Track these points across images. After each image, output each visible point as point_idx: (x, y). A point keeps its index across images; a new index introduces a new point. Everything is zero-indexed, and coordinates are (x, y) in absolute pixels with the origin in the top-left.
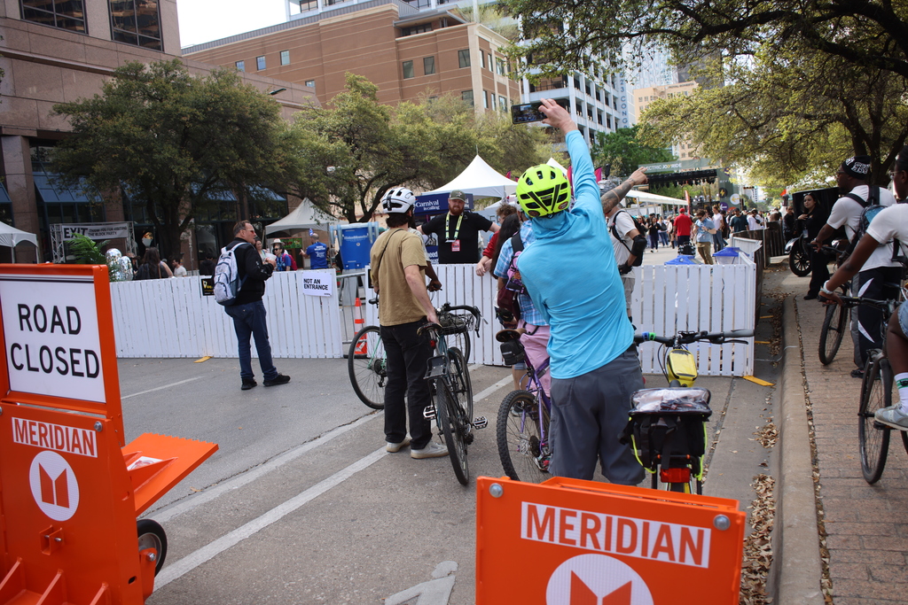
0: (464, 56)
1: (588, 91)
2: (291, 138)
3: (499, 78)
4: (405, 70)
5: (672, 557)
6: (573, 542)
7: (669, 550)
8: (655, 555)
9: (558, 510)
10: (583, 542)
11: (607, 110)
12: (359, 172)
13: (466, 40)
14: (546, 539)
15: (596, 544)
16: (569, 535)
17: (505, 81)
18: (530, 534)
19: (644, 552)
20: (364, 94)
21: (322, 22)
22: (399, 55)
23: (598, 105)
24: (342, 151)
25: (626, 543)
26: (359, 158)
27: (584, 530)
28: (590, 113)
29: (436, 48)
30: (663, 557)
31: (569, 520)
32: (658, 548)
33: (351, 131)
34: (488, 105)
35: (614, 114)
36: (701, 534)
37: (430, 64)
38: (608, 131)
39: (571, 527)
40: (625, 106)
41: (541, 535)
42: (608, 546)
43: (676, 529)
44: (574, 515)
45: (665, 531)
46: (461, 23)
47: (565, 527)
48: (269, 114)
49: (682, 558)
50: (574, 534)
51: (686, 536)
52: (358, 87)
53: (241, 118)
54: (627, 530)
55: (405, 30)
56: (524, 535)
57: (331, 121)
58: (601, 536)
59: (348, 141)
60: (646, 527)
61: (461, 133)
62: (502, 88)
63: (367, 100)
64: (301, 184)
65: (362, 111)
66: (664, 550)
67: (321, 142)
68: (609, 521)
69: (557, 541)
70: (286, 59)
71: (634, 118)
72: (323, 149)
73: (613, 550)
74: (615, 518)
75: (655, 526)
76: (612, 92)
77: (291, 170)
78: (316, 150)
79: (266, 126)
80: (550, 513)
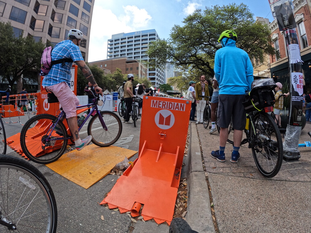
0: (138, 68)
1: (159, 77)
2: (106, 78)
3: (143, 72)
4: (127, 69)
5: (178, 109)
6: (161, 107)
7: (178, 108)
8: (175, 109)
9: (158, 101)
10: (162, 107)
11: (162, 80)
12: (117, 86)
13: (138, 66)
14: (155, 107)
15: (165, 107)
16: (160, 106)
17: (145, 73)
18: (152, 106)
19: (174, 109)
20: (119, 72)
21: (113, 60)
22: (126, 67)
23: (160, 79)
24: (114, 81)
25: (170, 107)
26: (117, 83)
27: (163, 105)
28: (159, 81)
29: (133, 66)
30: (177, 109)
31: (160, 103)
32: (176, 108)
33: (116, 78)
34: (141, 77)
35: (163, 81)
36: (184, 105)
37: (131, 69)
38: (162, 84)
39: (160, 104)
40: (165, 80)
41: (155, 106)
42: (167, 108)
43: (179, 104)
44: (161, 102)
45: (178, 104)
46: (137, 62)
47: (159, 104)
48: (102, 73)
49: (180, 110)
50: (161, 106)
51: (181, 105)
52: (118, 70)
53: (97, 73)
54: (171, 104)
55: (128, 62)
56: (151, 106)
57: (113, 76)
58: (166, 106)
59: (116, 80)
60: (174, 104)
61: (136, 80)
62: (144, 74)
63: (120, 73)
64: (106, 86)
65: (119, 74)
66: (177, 108)
67: (111, 79)
68: (168, 103)
69: (157, 107)
70: (106, 66)
71: (166, 82)
72: (111, 80)
73: (168, 109)
74: (169, 102)
75: (176, 103)
76: (163, 78)
77: (105, 83)
78: (110, 80)
79: (101, 75)
80: (157, 102)
